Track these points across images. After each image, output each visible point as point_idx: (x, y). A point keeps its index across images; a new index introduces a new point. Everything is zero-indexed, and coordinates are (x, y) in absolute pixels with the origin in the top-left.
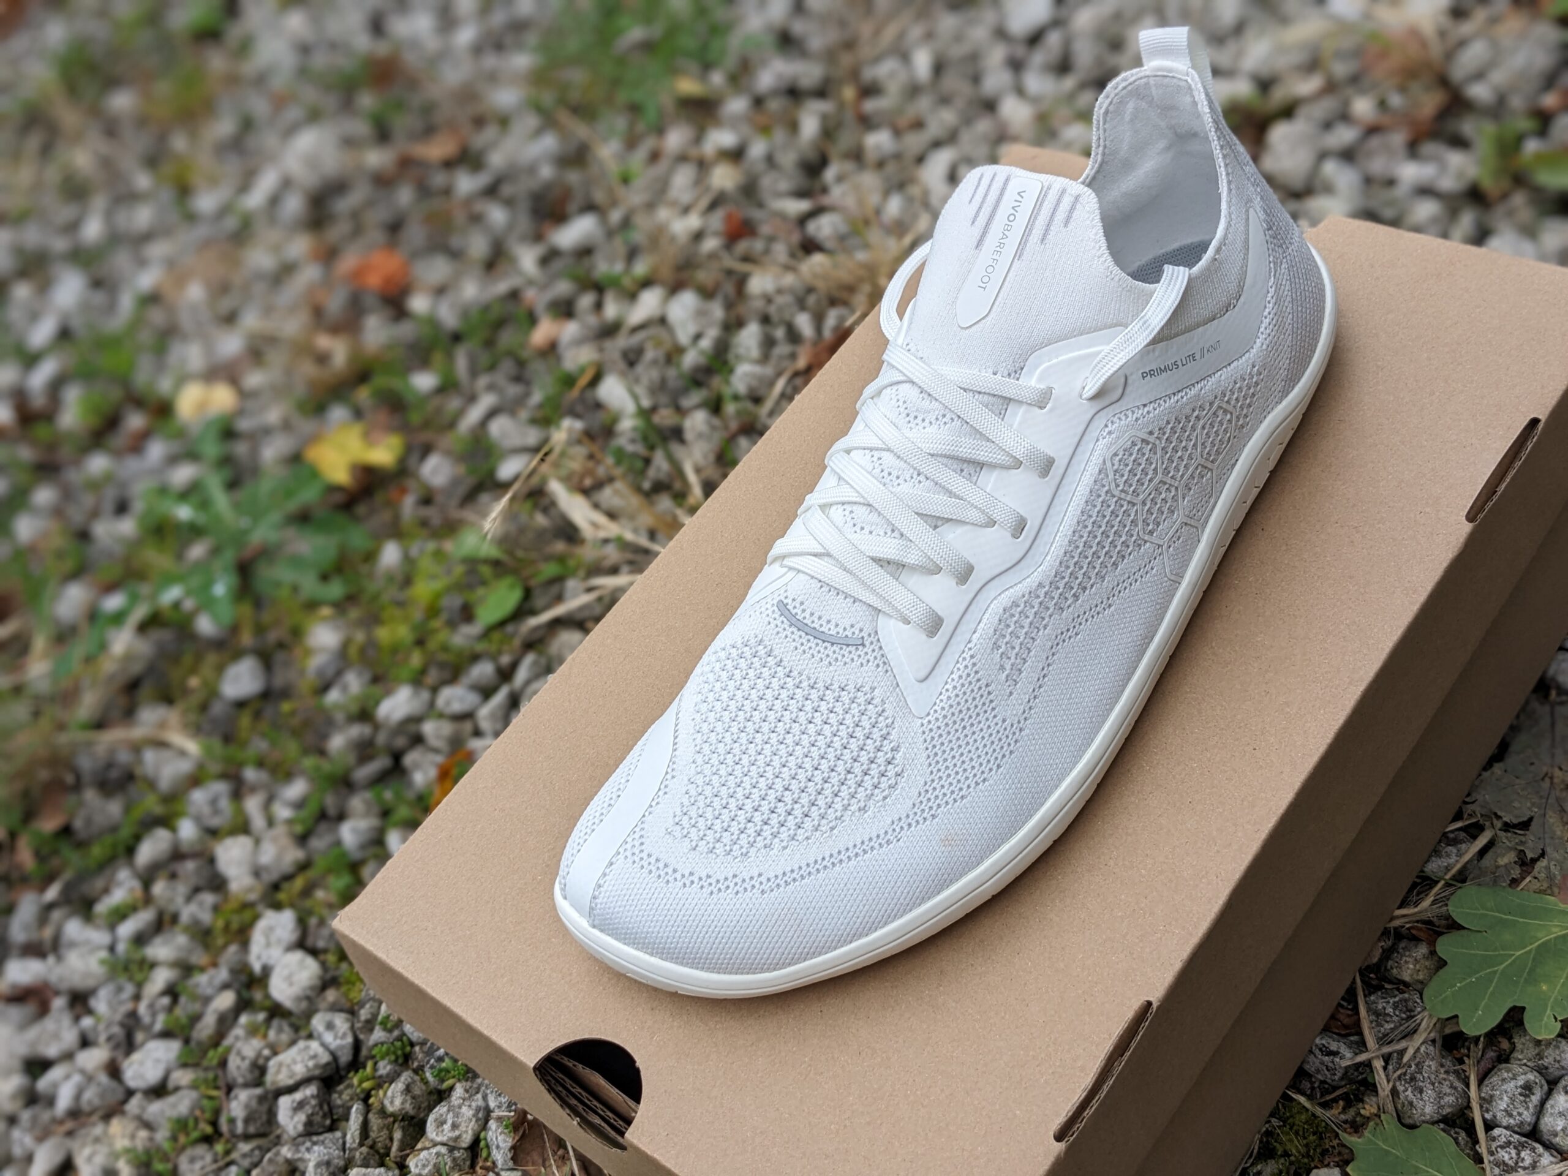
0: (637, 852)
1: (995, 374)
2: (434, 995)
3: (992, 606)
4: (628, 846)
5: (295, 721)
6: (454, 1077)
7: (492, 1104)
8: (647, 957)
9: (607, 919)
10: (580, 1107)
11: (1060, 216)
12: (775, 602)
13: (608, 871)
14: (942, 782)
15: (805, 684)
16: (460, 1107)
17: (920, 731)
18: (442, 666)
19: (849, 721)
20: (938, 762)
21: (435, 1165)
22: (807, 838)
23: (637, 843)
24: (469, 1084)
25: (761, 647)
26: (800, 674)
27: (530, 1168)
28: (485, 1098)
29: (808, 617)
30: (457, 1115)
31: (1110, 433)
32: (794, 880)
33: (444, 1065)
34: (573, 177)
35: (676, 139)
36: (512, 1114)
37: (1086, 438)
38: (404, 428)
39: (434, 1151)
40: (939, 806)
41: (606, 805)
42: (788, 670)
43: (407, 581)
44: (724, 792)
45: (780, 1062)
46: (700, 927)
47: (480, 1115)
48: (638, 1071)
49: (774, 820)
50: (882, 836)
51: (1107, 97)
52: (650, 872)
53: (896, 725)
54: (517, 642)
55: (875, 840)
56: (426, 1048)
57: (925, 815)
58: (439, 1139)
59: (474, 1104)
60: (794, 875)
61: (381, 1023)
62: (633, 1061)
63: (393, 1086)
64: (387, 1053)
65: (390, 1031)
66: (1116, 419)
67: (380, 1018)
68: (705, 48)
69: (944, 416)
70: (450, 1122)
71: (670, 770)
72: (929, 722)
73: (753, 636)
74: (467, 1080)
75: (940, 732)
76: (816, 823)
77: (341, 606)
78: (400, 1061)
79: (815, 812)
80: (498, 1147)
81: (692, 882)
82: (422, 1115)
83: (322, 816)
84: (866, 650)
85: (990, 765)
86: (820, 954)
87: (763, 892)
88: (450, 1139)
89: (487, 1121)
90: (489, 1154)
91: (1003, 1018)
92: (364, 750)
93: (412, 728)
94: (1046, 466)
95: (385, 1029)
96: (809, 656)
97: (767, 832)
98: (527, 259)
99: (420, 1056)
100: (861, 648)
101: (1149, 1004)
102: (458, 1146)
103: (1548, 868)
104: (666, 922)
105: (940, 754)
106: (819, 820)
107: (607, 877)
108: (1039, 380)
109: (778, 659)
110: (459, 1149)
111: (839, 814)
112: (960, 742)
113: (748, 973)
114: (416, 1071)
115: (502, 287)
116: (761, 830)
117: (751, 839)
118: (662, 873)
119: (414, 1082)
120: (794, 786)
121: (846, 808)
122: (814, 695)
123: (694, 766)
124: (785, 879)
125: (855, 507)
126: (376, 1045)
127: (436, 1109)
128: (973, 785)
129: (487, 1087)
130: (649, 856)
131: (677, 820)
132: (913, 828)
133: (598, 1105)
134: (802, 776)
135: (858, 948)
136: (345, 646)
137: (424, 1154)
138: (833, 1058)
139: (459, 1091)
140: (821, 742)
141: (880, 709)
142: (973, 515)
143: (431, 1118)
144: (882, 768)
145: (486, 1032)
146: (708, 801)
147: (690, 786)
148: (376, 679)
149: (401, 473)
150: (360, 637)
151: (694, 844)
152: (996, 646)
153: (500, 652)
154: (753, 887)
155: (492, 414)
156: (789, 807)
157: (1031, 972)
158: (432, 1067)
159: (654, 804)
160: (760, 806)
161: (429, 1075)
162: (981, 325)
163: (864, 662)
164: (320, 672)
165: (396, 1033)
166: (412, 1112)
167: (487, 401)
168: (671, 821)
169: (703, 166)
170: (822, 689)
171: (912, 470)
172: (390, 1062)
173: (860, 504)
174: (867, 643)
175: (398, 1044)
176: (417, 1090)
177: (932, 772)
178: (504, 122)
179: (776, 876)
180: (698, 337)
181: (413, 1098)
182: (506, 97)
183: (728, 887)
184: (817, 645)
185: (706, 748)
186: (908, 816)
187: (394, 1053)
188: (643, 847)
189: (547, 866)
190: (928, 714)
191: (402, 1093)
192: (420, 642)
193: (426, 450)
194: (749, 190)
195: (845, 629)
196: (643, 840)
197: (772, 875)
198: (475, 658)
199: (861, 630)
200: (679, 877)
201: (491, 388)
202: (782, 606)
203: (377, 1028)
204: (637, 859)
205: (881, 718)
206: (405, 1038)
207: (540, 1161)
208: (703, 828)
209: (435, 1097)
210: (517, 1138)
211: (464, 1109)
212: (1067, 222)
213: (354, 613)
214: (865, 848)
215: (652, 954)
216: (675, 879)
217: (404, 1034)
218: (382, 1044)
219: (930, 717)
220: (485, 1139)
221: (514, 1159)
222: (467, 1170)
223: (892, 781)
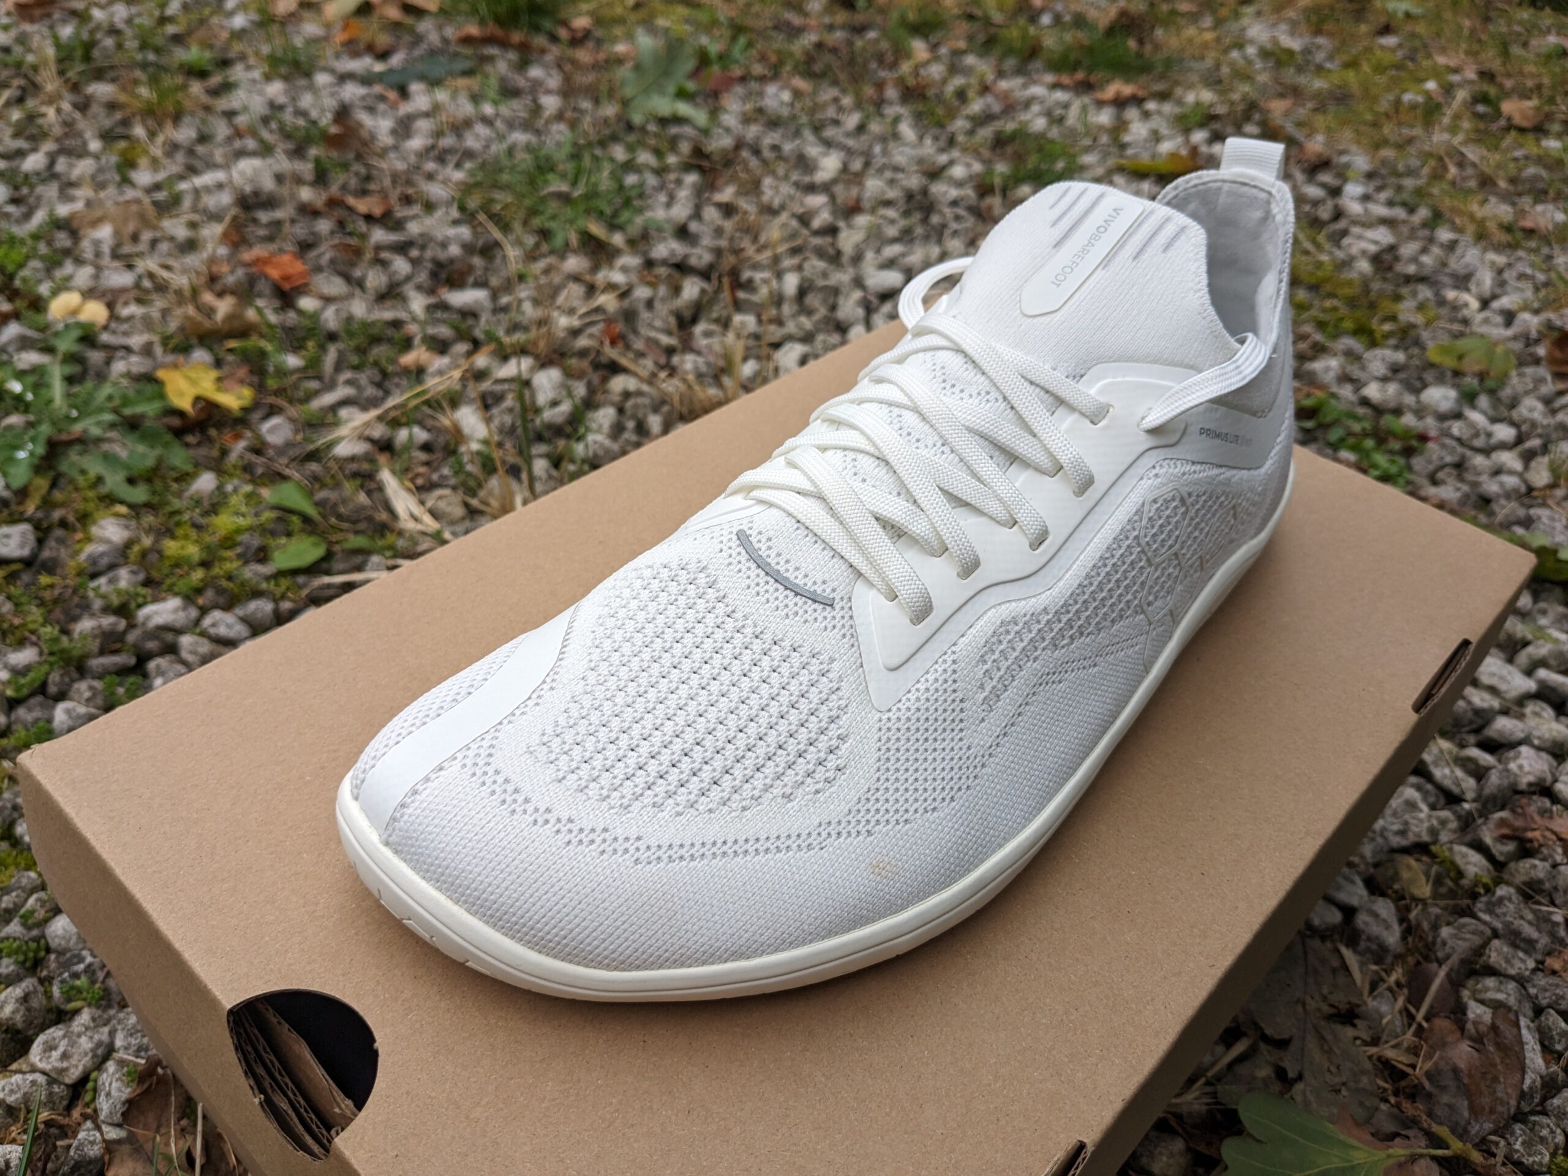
0: (481, 763)
1: (1054, 369)
2: (122, 878)
3: (989, 613)
4: (471, 753)
5: (47, 595)
6: (84, 999)
7: (119, 1042)
8: (449, 904)
9: (410, 838)
10: (267, 1082)
11: (1162, 239)
12: (735, 531)
13: (433, 776)
14: (888, 795)
15: (748, 631)
16: (79, 1036)
17: (877, 726)
18: (220, 591)
19: (793, 687)
20: (888, 770)
21: (25, 1094)
22: (710, 811)
23: (484, 753)
24: (99, 1012)
25: (702, 575)
26: (746, 617)
27: (139, 1131)
28: (112, 1034)
29: (773, 555)
30: (72, 1044)
31: (1156, 475)
32: (681, 858)
33: (78, 983)
34: (477, 261)
35: (574, 263)
36: (143, 1061)
37: (1131, 471)
38: (260, 388)
39: (30, 1077)
40: (878, 822)
41: (449, 699)
42: (730, 609)
43: (214, 509)
44: (615, 723)
45: (578, 1095)
46: (539, 883)
47: (100, 1052)
48: (375, 1054)
49: (674, 776)
50: (804, 836)
51: (1176, 188)
52: (493, 793)
53: (850, 709)
54: (305, 592)
55: (794, 838)
56: (62, 959)
57: (860, 827)
58: (41, 1066)
59: (96, 1037)
60: (682, 852)
61: (22, 917)
62: (373, 1040)
63: (10, 989)
64: (17, 952)
65: (29, 928)
66: (1165, 463)
67: (23, 911)
68: (615, 214)
69: (988, 393)
70: (61, 1049)
71: (548, 680)
72: (889, 719)
73: (695, 560)
74: (98, 1008)
75: (899, 735)
76: (726, 795)
77: (136, 510)
78: (28, 964)
79: (727, 782)
80: (108, 1094)
81: (547, 822)
82: (31, 1032)
83: (41, 689)
84: (834, 613)
85: (944, 794)
86: (682, 965)
87: (637, 861)
88: (55, 1069)
89: (106, 1057)
90: (94, 1099)
91: (888, 1114)
92: (110, 642)
93: (169, 637)
94: (1085, 484)
95: (24, 925)
96: (763, 600)
97: (661, 788)
98: (418, 303)
99: (53, 966)
100: (828, 609)
101: (1082, 1146)
102: (61, 1079)
103: (1304, 1093)
104: (493, 864)
105: (892, 761)
106: (731, 793)
107: (429, 784)
108: (1101, 391)
109: (722, 594)
110: (60, 1083)
111: (756, 793)
112: (918, 755)
113: (579, 964)
114: (41, 981)
115: (388, 314)
116: (654, 783)
117: (638, 790)
118: (509, 799)
119: (35, 992)
120: (709, 742)
121: (767, 788)
122: (757, 645)
123: (583, 683)
124: (670, 852)
125: (860, 456)
126: (7, 938)
127: (52, 1030)
128: (921, 811)
129: (119, 1022)
130: (497, 772)
131: (545, 739)
132: (842, 840)
133: (290, 1084)
134: (721, 732)
135: (732, 972)
136: (128, 545)
137: (17, 1078)
138: (651, 1108)
139: (85, 1017)
140: (754, 700)
141: (835, 685)
142: (994, 507)
143: (41, 1039)
144: (822, 755)
145: (177, 945)
146: (592, 729)
147: (572, 705)
148: (148, 583)
149: (240, 421)
150: (147, 541)
151: (561, 775)
152: (982, 660)
153: (283, 597)
154: (626, 851)
155: (345, 402)
156: (697, 766)
157: (927, 1064)
158: (63, 982)
159: (518, 712)
160: (659, 753)
161: (56, 991)
162: (1048, 318)
163: (830, 626)
164: (93, 560)
165: (35, 932)
166: (20, 1026)
167: (342, 392)
168: (536, 739)
169: (591, 290)
170: (769, 641)
171: (936, 438)
172: (16, 962)
173: (868, 453)
174: (837, 607)
175: (33, 945)
176: (36, 1003)
177: (878, 779)
178: (429, 207)
179: (659, 847)
180: (555, 403)
181: (28, 1010)
182: (436, 191)
183: (592, 842)
184: (777, 590)
185: (604, 668)
186: (839, 823)
187: (25, 954)
188: (491, 760)
189: (323, 768)
190: (889, 710)
191: (17, 1001)
192: (205, 564)
193: (273, 411)
194: (629, 316)
195: (815, 583)
196: (493, 751)
197: (654, 843)
198: (257, 594)
199: (834, 590)
200: (530, 810)
201: (349, 382)
202: (743, 538)
203: (16, 920)
204: (479, 772)
205: (834, 697)
206: (43, 942)
207: (154, 1126)
208: (578, 758)
209: (53, 1016)
210: (138, 1091)
211: (83, 1040)
212: (1167, 247)
213: (149, 519)
214: (780, 844)
215: (457, 902)
216: (525, 812)
217: (43, 936)
218: (15, 939)
219: (890, 714)
220: (96, 1081)
221: (124, 1114)
222: (61, 1110)
223: (831, 774)
